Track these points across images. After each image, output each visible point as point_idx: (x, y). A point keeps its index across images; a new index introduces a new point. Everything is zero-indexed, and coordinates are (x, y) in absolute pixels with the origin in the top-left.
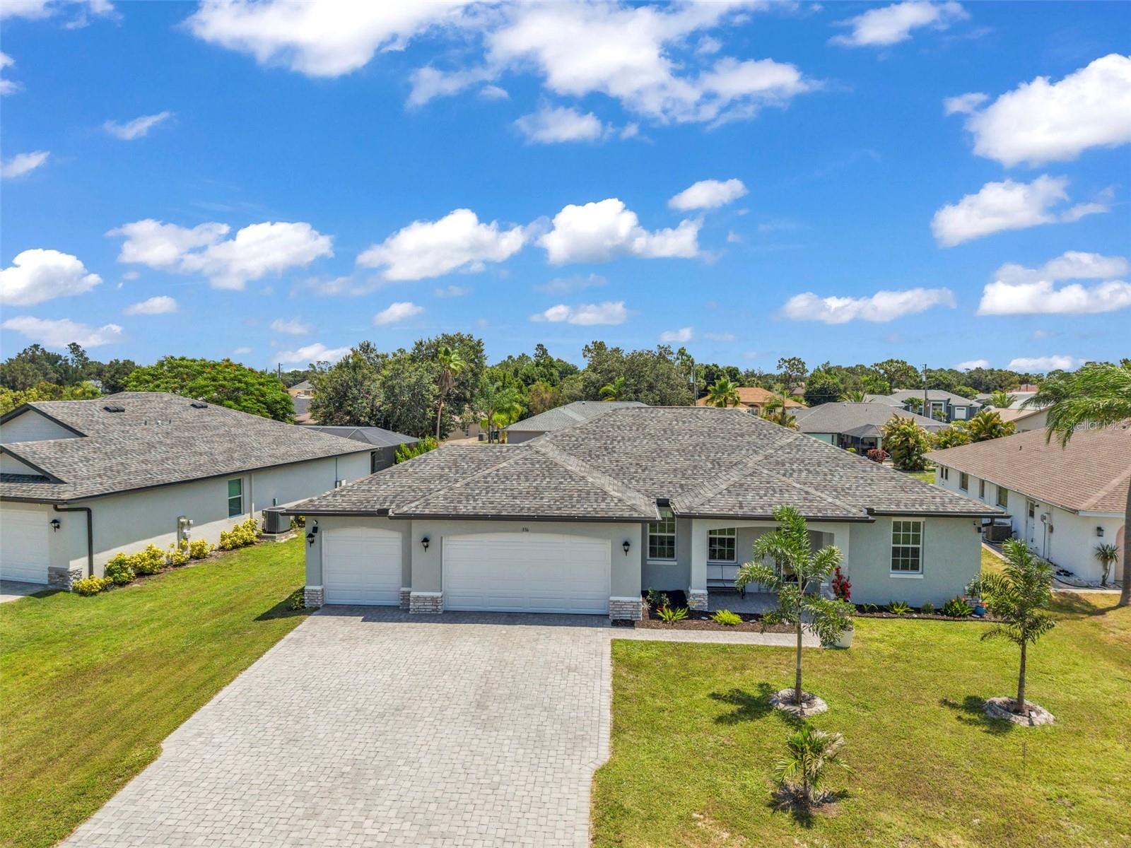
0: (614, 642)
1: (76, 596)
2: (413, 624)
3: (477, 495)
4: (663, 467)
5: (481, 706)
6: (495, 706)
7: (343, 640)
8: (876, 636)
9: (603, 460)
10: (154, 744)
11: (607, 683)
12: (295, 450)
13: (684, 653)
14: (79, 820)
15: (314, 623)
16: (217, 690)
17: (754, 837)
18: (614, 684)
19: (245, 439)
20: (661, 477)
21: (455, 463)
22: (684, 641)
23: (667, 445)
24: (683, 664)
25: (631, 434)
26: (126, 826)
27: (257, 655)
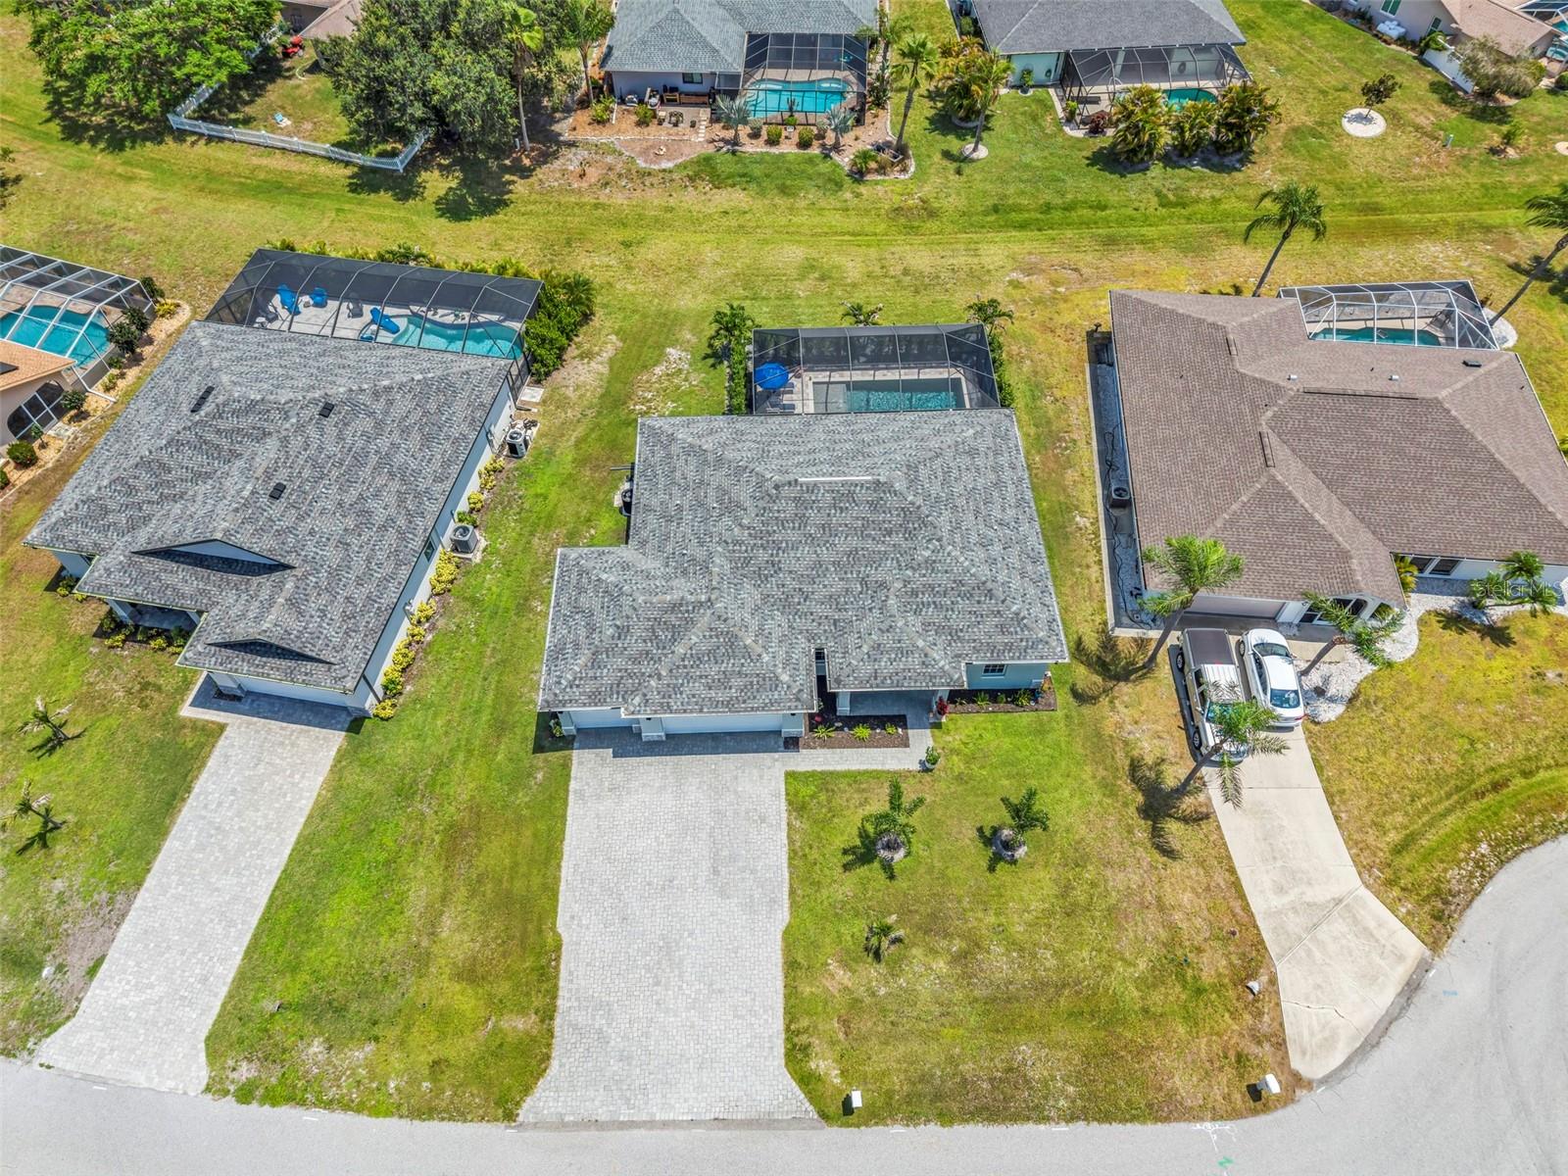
0: (787, 775)
1: (379, 724)
2: (649, 758)
3: (682, 684)
4: (821, 593)
5: (716, 872)
6: (723, 871)
7: (610, 790)
8: (956, 745)
9: (771, 587)
10: (553, 928)
11: (784, 834)
12: (447, 445)
13: (830, 787)
14: (555, 997)
15: (581, 763)
16: (559, 866)
17: (854, 972)
18: (789, 837)
19: (399, 459)
20: (819, 610)
21: (654, 632)
22: (831, 768)
23: (825, 554)
24: (829, 801)
25: (793, 536)
26: (578, 999)
27: (564, 817)
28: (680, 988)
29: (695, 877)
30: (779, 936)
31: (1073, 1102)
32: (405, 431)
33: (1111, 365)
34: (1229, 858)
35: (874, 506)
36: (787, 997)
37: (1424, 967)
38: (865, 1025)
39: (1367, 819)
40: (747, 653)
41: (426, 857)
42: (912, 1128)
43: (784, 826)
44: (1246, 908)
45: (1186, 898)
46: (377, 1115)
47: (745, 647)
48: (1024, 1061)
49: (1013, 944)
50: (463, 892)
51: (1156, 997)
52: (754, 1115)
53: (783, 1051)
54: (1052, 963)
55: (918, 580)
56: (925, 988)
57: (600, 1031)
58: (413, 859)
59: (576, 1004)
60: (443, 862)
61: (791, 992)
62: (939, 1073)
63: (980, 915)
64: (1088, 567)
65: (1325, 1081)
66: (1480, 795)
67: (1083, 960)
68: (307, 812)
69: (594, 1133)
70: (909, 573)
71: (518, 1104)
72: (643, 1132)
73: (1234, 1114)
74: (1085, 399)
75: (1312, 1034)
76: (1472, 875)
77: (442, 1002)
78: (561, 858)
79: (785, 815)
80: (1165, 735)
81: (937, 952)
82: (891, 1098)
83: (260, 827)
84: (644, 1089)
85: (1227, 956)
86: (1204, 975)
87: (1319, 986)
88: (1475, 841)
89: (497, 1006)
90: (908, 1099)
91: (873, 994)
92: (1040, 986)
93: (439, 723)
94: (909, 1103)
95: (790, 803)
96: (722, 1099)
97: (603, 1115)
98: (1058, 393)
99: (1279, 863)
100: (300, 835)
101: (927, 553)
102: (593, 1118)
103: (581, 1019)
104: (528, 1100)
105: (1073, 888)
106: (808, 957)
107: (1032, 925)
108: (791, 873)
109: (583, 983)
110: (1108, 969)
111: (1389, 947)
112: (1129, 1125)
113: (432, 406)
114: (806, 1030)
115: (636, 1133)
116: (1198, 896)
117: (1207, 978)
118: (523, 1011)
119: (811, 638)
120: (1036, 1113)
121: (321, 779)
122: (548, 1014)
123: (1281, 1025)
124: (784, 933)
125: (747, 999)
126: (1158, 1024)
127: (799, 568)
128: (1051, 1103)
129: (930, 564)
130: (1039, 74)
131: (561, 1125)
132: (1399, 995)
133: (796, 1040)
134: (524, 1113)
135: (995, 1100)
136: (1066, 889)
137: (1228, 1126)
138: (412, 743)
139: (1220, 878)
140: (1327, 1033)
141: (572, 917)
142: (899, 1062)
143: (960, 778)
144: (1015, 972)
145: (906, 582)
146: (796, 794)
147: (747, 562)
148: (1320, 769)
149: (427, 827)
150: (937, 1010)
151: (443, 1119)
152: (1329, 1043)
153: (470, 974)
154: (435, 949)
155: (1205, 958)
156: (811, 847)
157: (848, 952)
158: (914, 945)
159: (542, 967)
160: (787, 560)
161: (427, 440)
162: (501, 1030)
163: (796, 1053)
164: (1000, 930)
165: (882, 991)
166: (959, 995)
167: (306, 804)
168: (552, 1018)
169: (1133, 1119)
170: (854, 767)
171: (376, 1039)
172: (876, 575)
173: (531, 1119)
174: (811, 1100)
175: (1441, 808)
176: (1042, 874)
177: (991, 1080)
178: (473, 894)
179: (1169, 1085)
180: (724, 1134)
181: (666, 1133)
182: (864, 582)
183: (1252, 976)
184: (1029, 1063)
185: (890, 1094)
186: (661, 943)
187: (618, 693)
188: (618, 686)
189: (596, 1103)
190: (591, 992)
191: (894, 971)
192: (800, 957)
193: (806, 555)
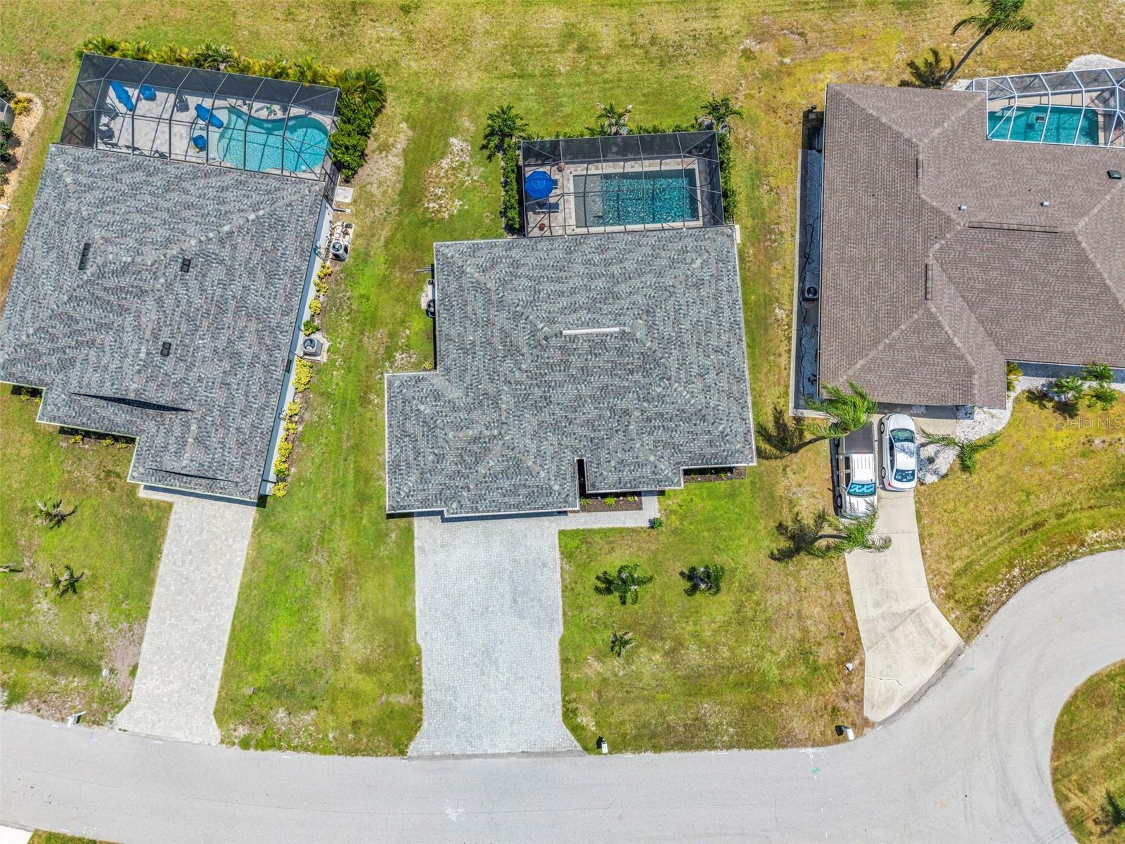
0: (562, 533)
4: (581, 418)
5: (515, 601)
6: (520, 601)
7: (442, 546)
8: (675, 507)
9: (545, 415)
10: (415, 641)
11: (559, 575)
12: (286, 280)
13: (589, 540)
14: (421, 684)
15: (420, 527)
16: (414, 600)
17: (604, 663)
18: (562, 576)
19: (252, 299)
20: (580, 431)
21: (462, 457)
22: (589, 527)
23: (584, 390)
24: (588, 550)
25: (560, 377)
26: (435, 685)
28: (497, 677)
29: (502, 605)
30: (557, 643)
31: (732, 737)
32: (251, 273)
34: (848, 584)
35: (620, 351)
36: (563, 681)
37: (958, 652)
38: (610, 693)
39: (944, 554)
40: (529, 472)
41: (327, 592)
42: (637, 754)
43: (559, 569)
44: (854, 618)
45: (816, 611)
46: (325, 753)
47: (528, 467)
48: (705, 715)
49: (702, 643)
50: (354, 616)
51: (789, 673)
52: (544, 749)
53: (561, 712)
54: (727, 654)
55: (652, 409)
56: (648, 670)
57: (450, 703)
58: (318, 593)
59: (434, 688)
60: (338, 596)
61: (565, 678)
62: (654, 722)
63: (684, 625)
64: (780, 355)
65: (883, 723)
66: (1023, 532)
67: (747, 652)
68: (242, 566)
69: (452, 762)
70: (645, 404)
71: (406, 746)
72: (481, 760)
73: (826, 743)
74: (794, 189)
75: (880, 695)
76: (1003, 591)
77: (352, 685)
78: (414, 595)
79: (559, 561)
80: (818, 496)
81: (655, 650)
82: (625, 738)
83: (214, 577)
84: (479, 736)
85: (836, 648)
87: (890, 666)
88: (1011, 566)
89: (387, 689)
90: (635, 738)
91: (616, 675)
92: (719, 668)
93: (319, 496)
94: (635, 741)
95: (562, 553)
96: (526, 741)
97: (457, 751)
99: (880, 587)
100: (242, 583)
101: (659, 390)
102: (452, 753)
103: (438, 696)
104: (412, 743)
105: (745, 607)
106: (575, 656)
107: (716, 632)
108: (563, 601)
109: (437, 675)
110: (761, 657)
111: (939, 640)
112: (763, 750)
113: (268, 244)
114: (575, 700)
115: (478, 761)
116: (824, 609)
117: (821, 661)
118: (402, 692)
119: (575, 451)
120: (710, 745)
121: (247, 542)
122: (418, 694)
123: (863, 689)
124: (560, 640)
125: (538, 682)
126: (788, 689)
127: (565, 401)
128: (719, 738)
129: (661, 397)
131: (433, 757)
132: (938, 670)
133: (569, 706)
134: (411, 750)
135: (686, 737)
136: (740, 608)
137: (820, 750)
138: (303, 512)
139: (840, 598)
140: (889, 695)
141: (426, 633)
142: (630, 715)
143: (675, 532)
144: (704, 660)
145: (643, 412)
146: (566, 546)
147: (526, 397)
148: (919, 518)
149: (324, 574)
150: (654, 683)
151: (364, 755)
152: (889, 701)
153: (366, 668)
154: (342, 654)
155: (822, 649)
156: (576, 583)
157: (600, 651)
158: (642, 645)
159: (411, 665)
160: (556, 395)
161: (270, 276)
162: (390, 703)
163: (569, 715)
164: (696, 635)
165: (621, 673)
166: (668, 674)
167: (240, 560)
168: (420, 696)
169: (766, 747)
170: (605, 526)
171: (316, 708)
172: (622, 404)
173: (415, 754)
174: (578, 740)
175: (994, 543)
176: (725, 597)
177: (685, 726)
178: (360, 617)
179: (790, 726)
180: (528, 760)
181: (494, 760)
182: (612, 410)
183: (850, 660)
184: (708, 715)
185: (624, 735)
186: (483, 649)
187: (441, 500)
188: (440, 494)
189: (453, 745)
190: (442, 680)
191: (629, 660)
192: (570, 656)
193: (570, 390)
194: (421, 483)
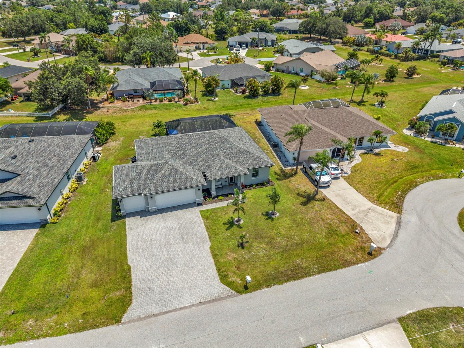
0: (200, 211)
1: (52, 224)
2: (153, 216)
3: (162, 184)
4: (200, 159)
5: (183, 238)
6: (185, 237)
7: (141, 225)
9: (185, 159)
10: (127, 264)
11: (203, 225)
13: (215, 212)
14: (131, 282)
15: (129, 221)
16: (126, 247)
17: (236, 253)
18: (205, 225)
19: (57, 152)
20: (201, 163)
21: (150, 172)
22: (214, 208)
23: (200, 150)
24: (216, 215)
25: (189, 147)
27: (125, 235)
28: (177, 269)
29: (176, 240)
30: (209, 249)
31: (318, 269)
32: (59, 147)
33: (263, 125)
34: (336, 206)
35: (211, 138)
36: (216, 264)
37: (399, 218)
38: (244, 267)
39: (368, 192)
41: (74, 257)
42: (270, 288)
43: (203, 223)
44: (346, 215)
45: (329, 217)
46: (60, 335)
48: (299, 264)
49: (283, 236)
50: (90, 263)
51: (332, 240)
52: (213, 298)
53: (218, 278)
54: (297, 238)
55: (228, 152)
56: (261, 253)
57: (150, 288)
58: (69, 258)
59: (139, 282)
60: (81, 257)
61: (217, 262)
62: (273, 273)
63: (271, 231)
65: (388, 247)
66: (392, 184)
67: (306, 236)
68: (24, 252)
69: (154, 318)
70: (225, 150)
71: (121, 317)
72: (173, 313)
73: (366, 260)
74: (258, 132)
75: (378, 238)
76: (400, 198)
77: (85, 295)
78: (126, 245)
79: (202, 220)
80: (307, 185)
81: (261, 243)
82: (260, 282)
83: (4, 260)
84: (171, 301)
85: (347, 226)
86: (342, 232)
87: (374, 227)
88: (397, 192)
89: (107, 291)
90: (266, 281)
91: (245, 258)
92: (296, 245)
93: (75, 222)
95: (203, 217)
96: (201, 297)
97: (156, 312)
98: (251, 132)
99: (350, 204)
100: (22, 258)
101: (229, 145)
102: (152, 314)
103: (142, 286)
104: (125, 314)
105: (296, 220)
106: (220, 252)
107: (288, 230)
108: (208, 233)
109: (141, 276)
110: (315, 236)
111: (388, 216)
112: (338, 270)
114: (225, 271)
115: (170, 314)
116: (332, 215)
117: (343, 232)
118: (118, 290)
119: (200, 170)
120: (308, 274)
121: (30, 242)
123: (369, 238)
124: (210, 248)
125: (202, 267)
126: (335, 246)
127: (192, 154)
128: (312, 271)
129: (230, 148)
130: (226, 85)
131: (140, 319)
132: (396, 225)
133: (222, 274)
134: (123, 320)
135: (294, 274)
136: (294, 221)
137: (367, 263)
138: (66, 228)
139: (336, 210)
140: (382, 237)
141: (133, 259)
143: (253, 203)
144: (287, 243)
145: (225, 153)
146: (204, 215)
147: (176, 155)
148: (351, 185)
149: (73, 249)
150: (266, 258)
151: (90, 329)
152: (384, 238)
153: (95, 285)
154: (80, 281)
155: (341, 228)
156: (213, 226)
157: (233, 248)
158: (253, 242)
159: (124, 275)
160: (188, 153)
161: (66, 149)
162: (110, 297)
163: (223, 278)
164: (279, 234)
165: (247, 257)
166: (272, 252)
167: (24, 250)
168: (130, 288)
169: (338, 269)
170: (221, 206)
171: (58, 313)
172: (215, 153)
173: (127, 320)
174: (232, 289)
175: (385, 187)
176: (286, 219)
177: (291, 270)
178: (93, 262)
179: (345, 258)
180: (204, 306)
181: (182, 311)
182: (212, 155)
183: (356, 229)
184: (301, 264)
185: (259, 281)
186: (168, 259)
187: (140, 190)
188: (140, 188)
189: (153, 309)
190: (144, 278)
191: (249, 250)
192: (217, 253)
193: (194, 151)
194: (130, 184)
